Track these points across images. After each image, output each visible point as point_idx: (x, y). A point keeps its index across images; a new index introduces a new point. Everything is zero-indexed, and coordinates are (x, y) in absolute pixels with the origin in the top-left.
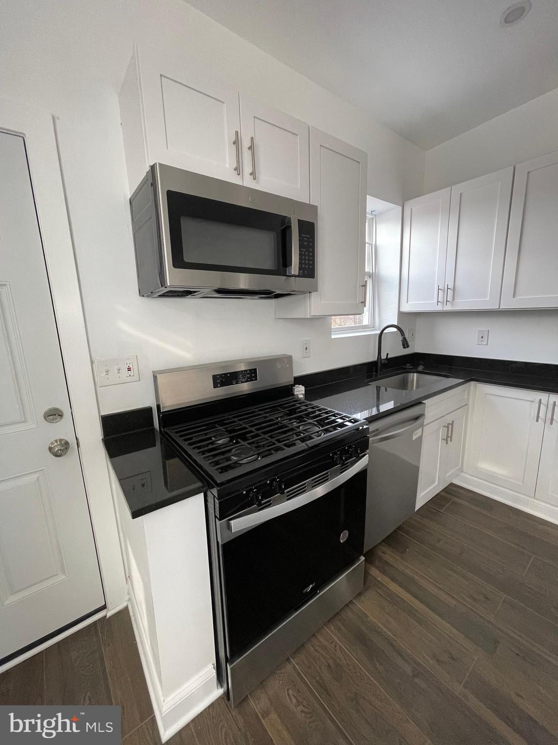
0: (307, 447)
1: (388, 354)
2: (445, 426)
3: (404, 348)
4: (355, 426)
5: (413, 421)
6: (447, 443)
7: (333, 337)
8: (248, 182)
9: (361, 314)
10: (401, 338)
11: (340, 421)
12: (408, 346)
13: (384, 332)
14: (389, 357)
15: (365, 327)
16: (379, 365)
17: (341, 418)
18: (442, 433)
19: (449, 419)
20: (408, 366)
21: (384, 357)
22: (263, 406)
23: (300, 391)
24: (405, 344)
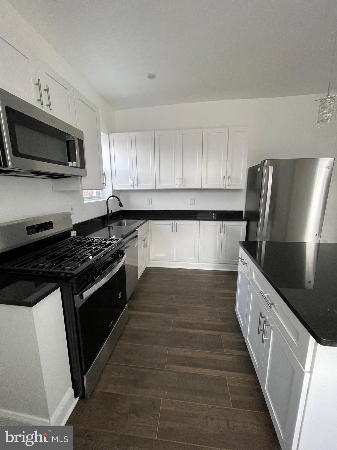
0: (105, 253)
1: (112, 211)
2: (144, 240)
3: (121, 207)
4: (118, 242)
5: (135, 239)
6: (145, 248)
7: (85, 202)
8: (46, 109)
9: (103, 189)
10: (118, 202)
11: (109, 242)
12: (122, 206)
13: (109, 199)
14: (112, 212)
15: (95, 197)
16: (108, 216)
17: (109, 241)
18: (143, 243)
19: (144, 237)
20: (121, 216)
21: (110, 212)
22: (61, 243)
23: (74, 233)
24: (121, 205)
